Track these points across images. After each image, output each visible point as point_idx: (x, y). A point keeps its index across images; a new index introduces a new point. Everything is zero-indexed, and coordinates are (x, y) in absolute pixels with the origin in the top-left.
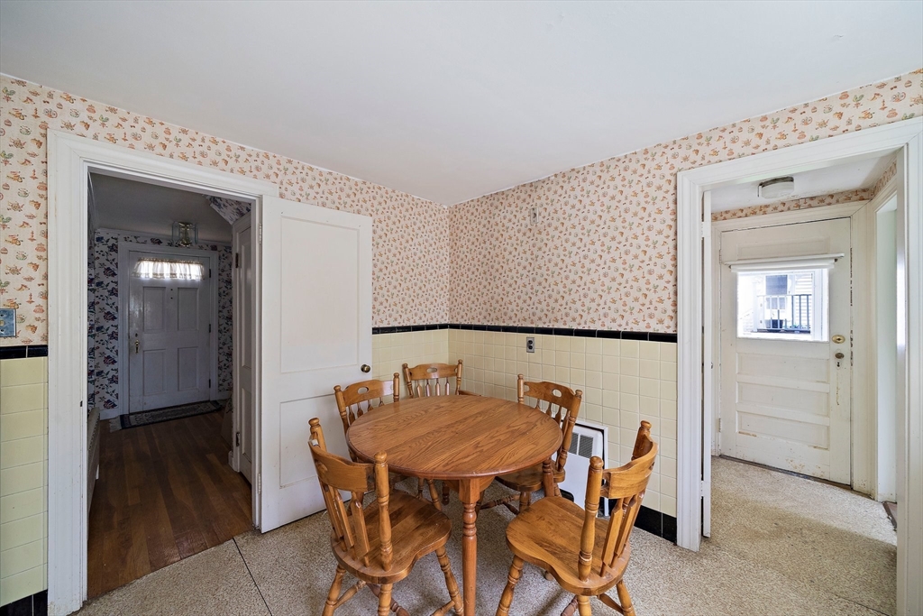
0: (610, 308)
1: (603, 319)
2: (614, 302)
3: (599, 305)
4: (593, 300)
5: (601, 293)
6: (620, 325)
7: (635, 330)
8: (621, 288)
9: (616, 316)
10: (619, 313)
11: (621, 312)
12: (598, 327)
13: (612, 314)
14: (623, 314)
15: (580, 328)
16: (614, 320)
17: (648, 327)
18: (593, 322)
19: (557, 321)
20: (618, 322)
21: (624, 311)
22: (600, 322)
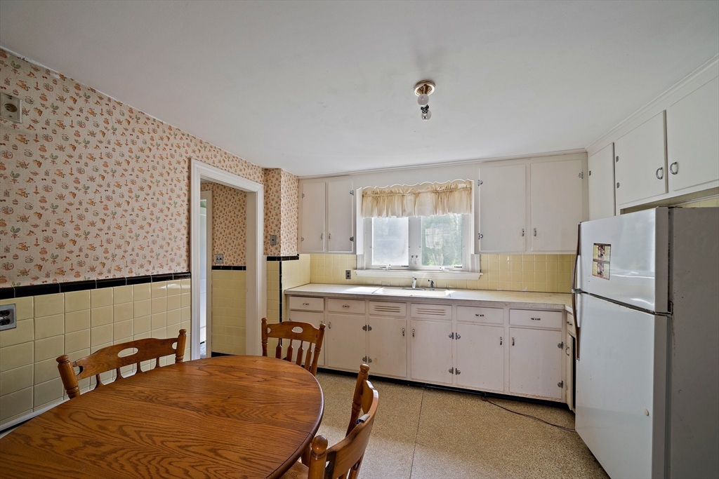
0: (137, 255)
1: (130, 265)
2: (142, 248)
3: (125, 252)
4: (119, 247)
5: (128, 239)
6: (147, 270)
7: (160, 273)
8: (149, 236)
9: (144, 262)
10: (147, 259)
11: (148, 258)
12: (125, 274)
13: (140, 261)
14: (151, 259)
15: (102, 278)
16: (142, 266)
17: (170, 269)
18: (119, 269)
19: (62, 272)
20: (146, 268)
21: (151, 257)
22: (128, 269)
